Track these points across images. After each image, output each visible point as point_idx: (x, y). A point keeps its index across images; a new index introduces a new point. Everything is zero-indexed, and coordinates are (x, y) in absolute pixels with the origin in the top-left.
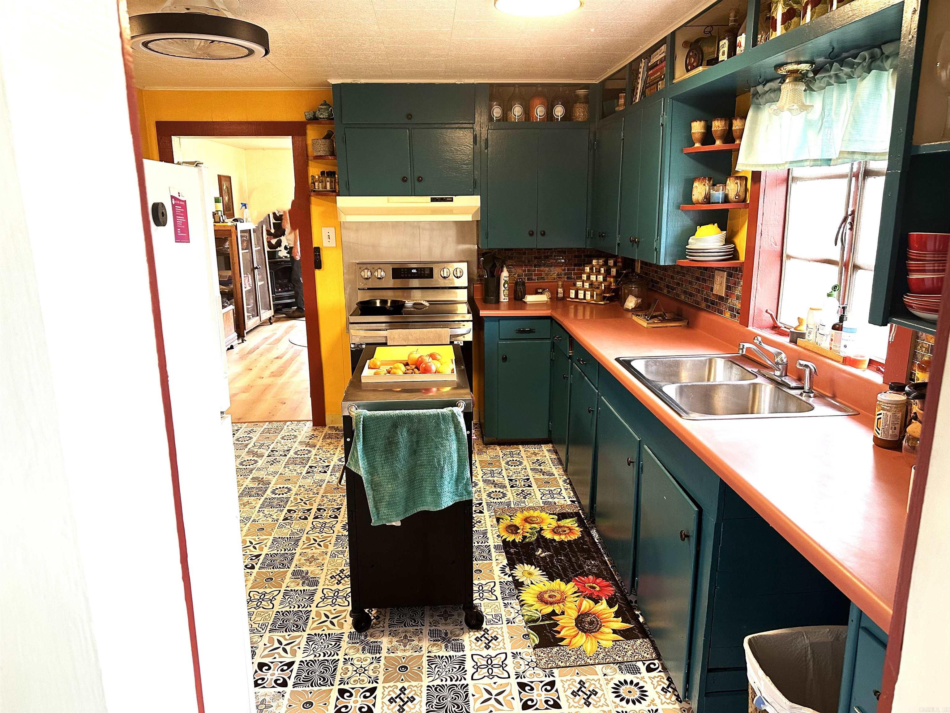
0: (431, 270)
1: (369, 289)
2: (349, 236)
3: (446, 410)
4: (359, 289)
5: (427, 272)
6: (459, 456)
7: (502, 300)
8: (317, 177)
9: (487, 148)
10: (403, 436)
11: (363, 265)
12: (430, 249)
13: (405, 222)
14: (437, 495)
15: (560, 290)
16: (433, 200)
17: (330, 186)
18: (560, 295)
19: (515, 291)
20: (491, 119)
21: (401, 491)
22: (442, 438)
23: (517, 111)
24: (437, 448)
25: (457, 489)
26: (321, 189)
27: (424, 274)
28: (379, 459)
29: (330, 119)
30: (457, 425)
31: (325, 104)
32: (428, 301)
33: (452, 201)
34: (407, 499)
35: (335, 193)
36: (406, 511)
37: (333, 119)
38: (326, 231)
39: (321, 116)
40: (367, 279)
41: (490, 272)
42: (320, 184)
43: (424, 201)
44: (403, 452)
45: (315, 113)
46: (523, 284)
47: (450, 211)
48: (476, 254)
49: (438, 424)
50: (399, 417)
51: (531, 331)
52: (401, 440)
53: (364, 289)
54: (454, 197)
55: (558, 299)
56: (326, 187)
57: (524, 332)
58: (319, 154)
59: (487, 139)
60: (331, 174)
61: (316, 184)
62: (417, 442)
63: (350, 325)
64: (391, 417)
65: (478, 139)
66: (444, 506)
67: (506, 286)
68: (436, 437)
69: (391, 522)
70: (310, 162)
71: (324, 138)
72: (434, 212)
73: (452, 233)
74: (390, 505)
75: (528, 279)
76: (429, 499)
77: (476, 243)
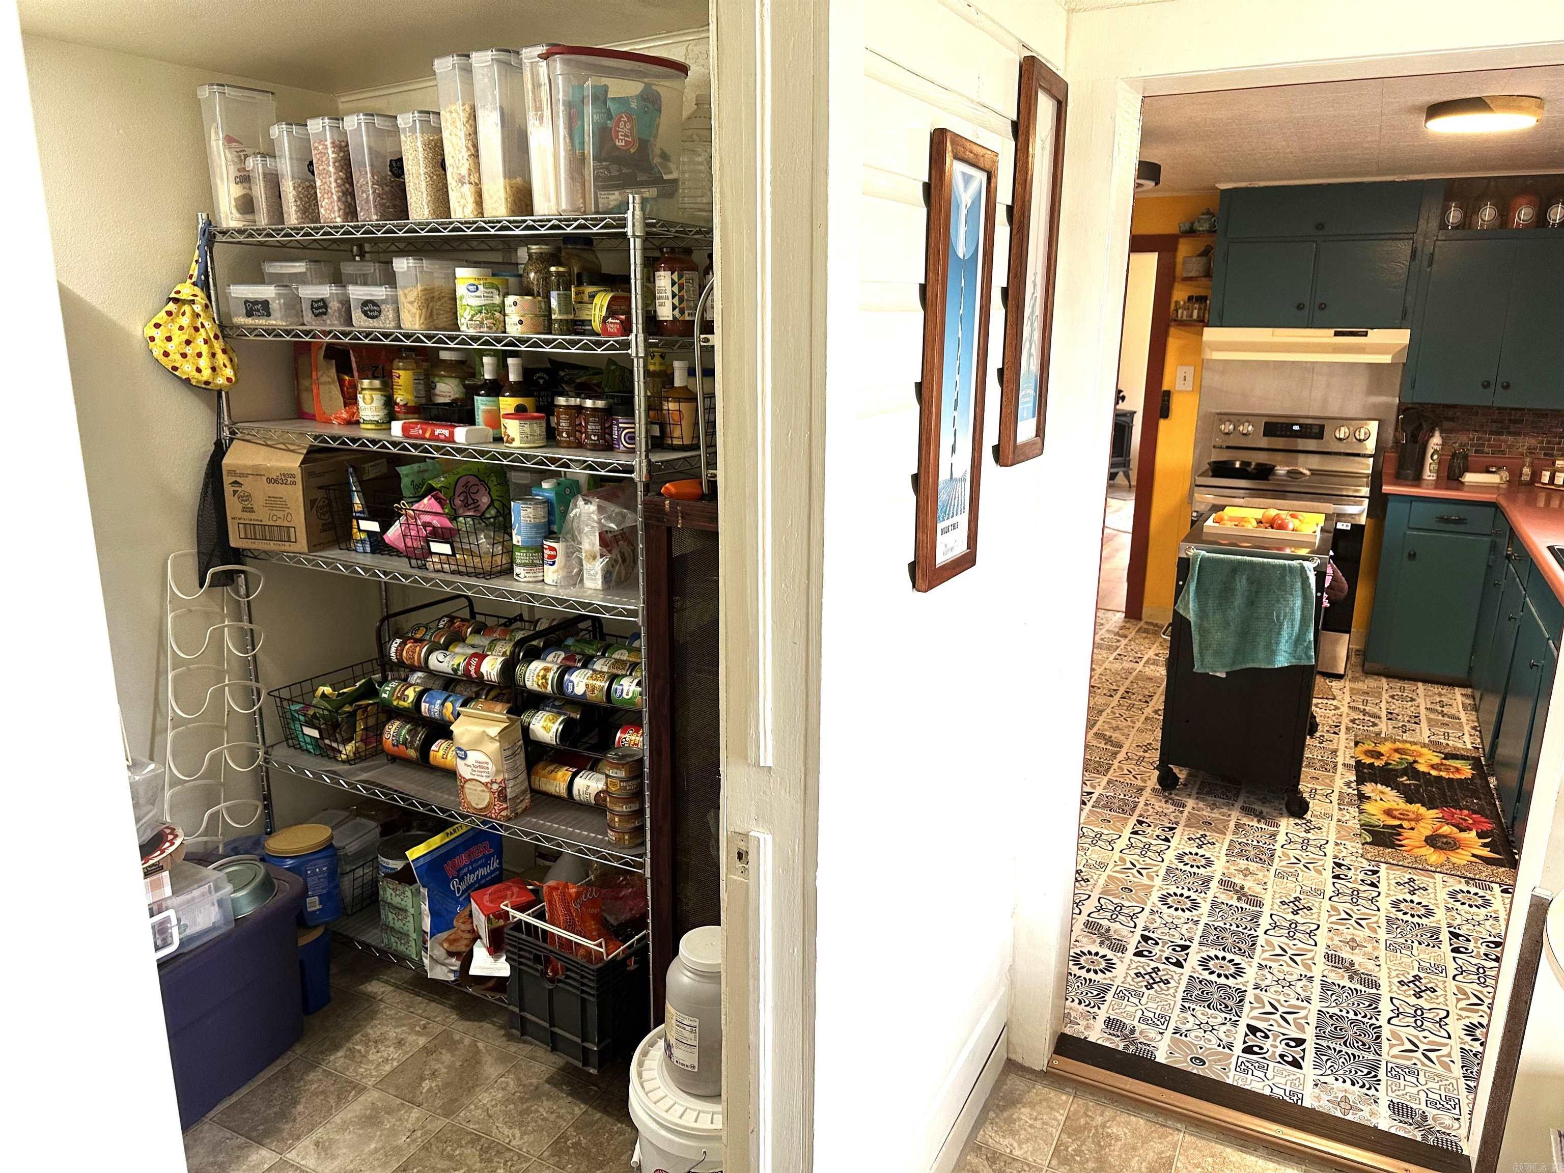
0: (1322, 427)
1: (1228, 447)
2: (1211, 379)
3: (1295, 563)
4: (1214, 447)
5: (1316, 430)
6: (1303, 615)
7: (1425, 477)
8: (1182, 303)
9: (1430, 264)
10: (1241, 584)
11: (1224, 417)
12: (1325, 401)
13: (1293, 362)
14: (1272, 653)
15: (1526, 470)
16: (1337, 334)
17: (1198, 313)
18: (1526, 478)
19: (1450, 468)
20: (1443, 225)
21: (1231, 640)
22: (1285, 591)
23: (1488, 213)
24: (1278, 601)
25: (1295, 651)
26: (1184, 318)
27: (1311, 433)
28: (1211, 604)
29: (1212, 231)
30: (1305, 580)
31: (1208, 213)
32: (1310, 470)
33: (1366, 335)
34: (1237, 652)
35: (1204, 322)
36: (1233, 663)
37: (1215, 232)
38: (1181, 371)
39: (1201, 229)
40: (1227, 434)
41: (1412, 436)
42: (1185, 312)
43: (1325, 336)
44: (1238, 601)
45: (1192, 224)
46: (1466, 457)
47: (1361, 350)
48: (1395, 409)
49: (1283, 576)
50: (1240, 563)
51: (1460, 521)
52: (1238, 587)
53: (1221, 448)
54: (1370, 331)
55: (1522, 484)
56: (1191, 316)
57: (1448, 521)
58: (1190, 275)
59: (1432, 254)
60: (1201, 299)
61: (1180, 311)
62: (1257, 593)
63: (1196, 488)
64: (1231, 561)
65: (1419, 254)
66: (1278, 665)
67: (1435, 457)
68: (1279, 589)
69: (1215, 672)
70: (1176, 285)
71: (1200, 255)
72: (1337, 349)
73: (1361, 382)
74: (1218, 653)
75: (1476, 452)
76: (1261, 655)
77: (1397, 394)
